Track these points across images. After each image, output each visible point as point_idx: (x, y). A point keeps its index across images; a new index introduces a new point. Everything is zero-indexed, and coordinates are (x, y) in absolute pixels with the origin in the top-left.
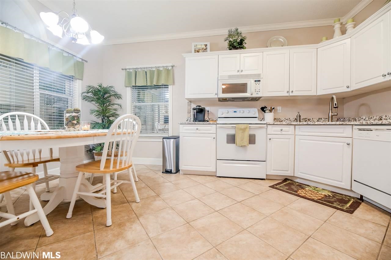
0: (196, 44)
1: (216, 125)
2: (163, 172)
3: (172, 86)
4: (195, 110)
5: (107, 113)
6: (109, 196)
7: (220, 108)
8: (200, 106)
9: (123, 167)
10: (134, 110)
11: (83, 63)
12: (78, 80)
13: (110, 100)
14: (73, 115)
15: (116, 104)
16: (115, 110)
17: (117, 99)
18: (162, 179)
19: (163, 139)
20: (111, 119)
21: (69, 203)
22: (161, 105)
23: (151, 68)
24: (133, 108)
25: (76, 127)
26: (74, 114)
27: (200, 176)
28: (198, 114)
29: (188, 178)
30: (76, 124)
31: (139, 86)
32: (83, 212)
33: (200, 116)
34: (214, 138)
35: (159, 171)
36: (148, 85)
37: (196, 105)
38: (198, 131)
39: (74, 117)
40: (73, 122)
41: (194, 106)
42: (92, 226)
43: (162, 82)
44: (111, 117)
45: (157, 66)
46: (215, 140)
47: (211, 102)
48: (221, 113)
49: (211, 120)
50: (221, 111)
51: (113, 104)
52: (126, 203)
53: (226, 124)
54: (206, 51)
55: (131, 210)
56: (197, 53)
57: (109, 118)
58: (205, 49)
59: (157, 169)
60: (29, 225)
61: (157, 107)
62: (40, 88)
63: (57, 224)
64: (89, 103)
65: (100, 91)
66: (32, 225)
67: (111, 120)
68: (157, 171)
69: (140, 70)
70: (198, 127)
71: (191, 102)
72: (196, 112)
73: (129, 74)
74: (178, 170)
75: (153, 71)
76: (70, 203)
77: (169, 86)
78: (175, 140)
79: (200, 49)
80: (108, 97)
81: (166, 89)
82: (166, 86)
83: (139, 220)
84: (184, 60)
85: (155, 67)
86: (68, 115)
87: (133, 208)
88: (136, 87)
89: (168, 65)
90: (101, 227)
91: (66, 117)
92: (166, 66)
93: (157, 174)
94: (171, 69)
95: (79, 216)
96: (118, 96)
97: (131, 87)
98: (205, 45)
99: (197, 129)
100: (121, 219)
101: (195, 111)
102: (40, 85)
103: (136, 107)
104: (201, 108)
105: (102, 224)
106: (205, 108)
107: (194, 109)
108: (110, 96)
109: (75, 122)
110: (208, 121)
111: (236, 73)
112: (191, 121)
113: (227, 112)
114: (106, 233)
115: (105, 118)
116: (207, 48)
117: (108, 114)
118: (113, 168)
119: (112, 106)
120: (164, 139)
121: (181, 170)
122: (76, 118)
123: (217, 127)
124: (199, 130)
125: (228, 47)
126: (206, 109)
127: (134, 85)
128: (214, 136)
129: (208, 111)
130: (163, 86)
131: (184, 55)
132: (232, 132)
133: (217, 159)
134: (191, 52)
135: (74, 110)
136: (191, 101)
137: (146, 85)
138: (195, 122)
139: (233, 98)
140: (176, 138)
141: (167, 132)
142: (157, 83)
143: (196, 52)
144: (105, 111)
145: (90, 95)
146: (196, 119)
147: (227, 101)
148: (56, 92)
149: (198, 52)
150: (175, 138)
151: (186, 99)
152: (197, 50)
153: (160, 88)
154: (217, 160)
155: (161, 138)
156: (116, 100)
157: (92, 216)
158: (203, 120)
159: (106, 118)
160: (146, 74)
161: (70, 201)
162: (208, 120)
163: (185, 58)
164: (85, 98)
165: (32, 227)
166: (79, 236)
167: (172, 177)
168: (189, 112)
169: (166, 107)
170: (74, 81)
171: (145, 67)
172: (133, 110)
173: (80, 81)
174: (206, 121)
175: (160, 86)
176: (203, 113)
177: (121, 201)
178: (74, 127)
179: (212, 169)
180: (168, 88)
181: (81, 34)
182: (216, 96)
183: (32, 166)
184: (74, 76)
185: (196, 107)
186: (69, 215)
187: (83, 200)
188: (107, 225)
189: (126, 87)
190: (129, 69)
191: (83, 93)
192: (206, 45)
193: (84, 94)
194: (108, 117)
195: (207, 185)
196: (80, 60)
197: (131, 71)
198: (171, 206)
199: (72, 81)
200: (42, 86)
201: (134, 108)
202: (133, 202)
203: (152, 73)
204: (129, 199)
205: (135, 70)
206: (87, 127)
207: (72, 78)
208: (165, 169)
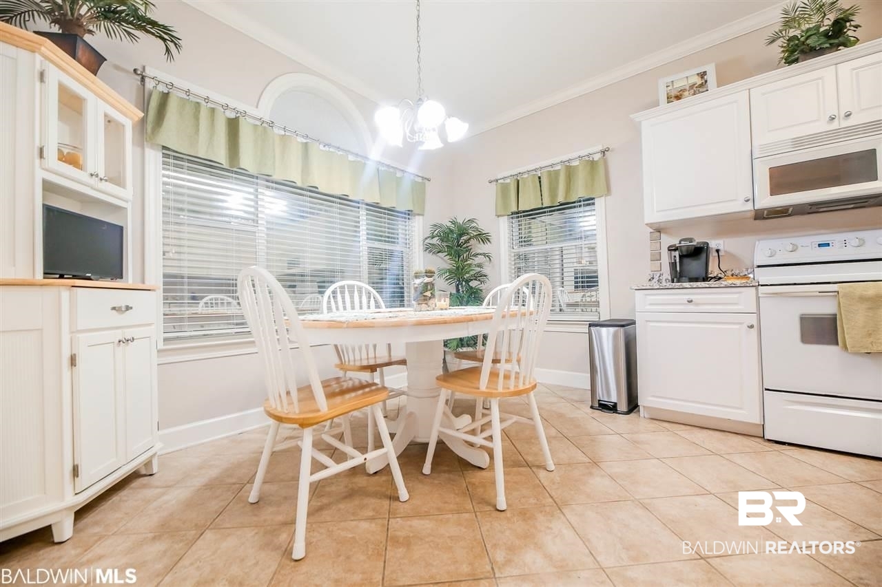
0: (669, 80)
1: (757, 290)
2: (592, 407)
3: (603, 198)
4: (675, 250)
5: (466, 273)
6: (498, 446)
7: (762, 240)
8: (691, 240)
9: (521, 387)
10: (515, 264)
11: (424, 184)
12: (417, 217)
13: (469, 248)
14: (425, 281)
15: (481, 254)
16: (478, 266)
17: (481, 242)
18: (595, 423)
19: (590, 326)
20: (473, 284)
21: (426, 445)
22: (567, 248)
23: (552, 166)
24: (513, 259)
25: (431, 302)
26: (427, 280)
27: (705, 431)
28: (686, 261)
29: (669, 431)
30: (430, 298)
31: (524, 212)
32: (446, 468)
33: (694, 266)
34: (752, 327)
35: (582, 402)
36: (544, 206)
37: (680, 239)
38: (691, 307)
39: (427, 284)
40: (426, 294)
41: (669, 240)
42: (470, 501)
43: (580, 192)
44: (472, 280)
45: (565, 158)
46: (754, 332)
47: (728, 224)
48: (768, 253)
49: (729, 273)
50: (765, 248)
51: (476, 255)
52: (523, 466)
53: (795, 284)
54: (705, 89)
55: (539, 486)
56: (676, 102)
57: (470, 284)
58: (701, 85)
59: (575, 398)
60: (372, 472)
61: (557, 253)
62: (368, 239)
63: (410, 480)
64: (434, 256)
65: (452, 231)
66: (376, 473)
67: (474, 286)
68: (577, 401)
69: (526, 176)
70: (691, 297)
71: (659, 232)
72: (680, 256)
73: (504, 189)
74: (633, 406)
75: (557, 173)
76: (428, 444)
77: (596, 201)
78: (622, 329)
79: (684, 90)
80: (467, 241)
81: (588, 208)
82: (589, 201)
83: (564, 515)
84: (637, 129)
85: (561, 162)
86: (418, 281)
87: (542, 482)
88: (517, 213)
89: (591, 150)
90: (488, 508)
91: (416, 286)
92: (586, 154)
93: (579, 409)
94: (600, 159)
95: (443, 474)
96: (483, 237)
97: (508, 215)
98: (698, 74)
99: (690, 301)
100: (523, 500)
101: (677, 254)
102: (368, 234)
103: (519, 256)
104: (694, 243)
105: (488, 503)
106: (708, 244)
107: (672, 249)
108: (470, 239)
109: (428, 294)
110: (720, 278)
111: (823, 126)
112: (664, 281)
113: (790, 248)
114: (500, 525)
115: (462, 284)
116: (706, 81)
117: (468, 275)
118: (504, 388)
119: (474, 258)
120: (591, 328)
121: (644, 407)
122: (429, 287)
123: (760, 295)
124: (697, 304)
125: (782, 58)
126: (710, 245)
127: (515, 209)
128: (753, 320)
129: (718, 251)
130: (580, 201)
131: (636, 117)
132: (825, 308)
133: (766, 389)
134: (656, 104)
135: (426, 273)
136: (659, 230)
137: (540, 206)
138: (678, 282)
139: (812, 205)
140: (626, 325)
141: (594, 309)
142: (566, 198)
143: (672, 99)
144: (462, 270)
145: (435, 241)
146: (679, 275)
147: (790, 215)
148: (385, 241)
149: (678, 98)
150: (623, 326)
151: (647, 224)
152: (673, 93)
153: (575, 207)
154: (765, 392)
155: (586, 324)
156: (479, 246)
157: (465, 480)
158: (704, 275)
159: (464, 283)
160: (540, 182)
161: (427, 442)
162: (719, 275)
163: (640, 122)
164: (429, 248)
165: (376, 478)
166: (450, 516)
167: (620, 422)
168: (656, 258)
169: (592, 249)
170: (412, 219)
171: (538, 167)
172: (513, 263)
173: (421, 217)
174: (712, 278)
175: (574, 202)
176: (704, 255)
177: (513, 459)
178: (427, 304)
179: (749, 415)
180: (593, 204)
181: (429, 130)
182: (749, 206)
183: (370, 370)
184: (412, 211)
185: (680, 243)
186: (427, 469)
187: (445, 443)
188: (498, 508)
189: (498, 216)
190: (504, 178)
191: (426, 239)
192: (703, 75)
193: (428, 241)
194: (467, 281)
195: (737, 459)
196: (420, 180)
197: (508, 181)
198: (637, 498)
199: (409, 219)
200: (372, 234)
201: (515, 260)
202: (539, 467)
203: (554, 176)
204: (530, 459)
205: (515, 177)
206: (445, 302)
207: (409, 214)
208: (599, 401)
